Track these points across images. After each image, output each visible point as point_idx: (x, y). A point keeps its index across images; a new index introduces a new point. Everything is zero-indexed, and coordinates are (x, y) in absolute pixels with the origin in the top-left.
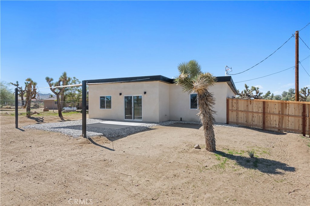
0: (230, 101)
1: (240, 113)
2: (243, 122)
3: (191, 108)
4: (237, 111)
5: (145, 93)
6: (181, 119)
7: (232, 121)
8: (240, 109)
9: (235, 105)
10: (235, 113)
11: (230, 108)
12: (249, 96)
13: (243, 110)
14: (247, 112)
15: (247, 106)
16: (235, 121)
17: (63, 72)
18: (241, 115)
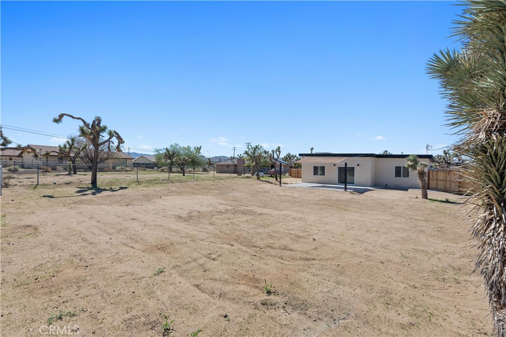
0: (431, 173)
1: (439, 181)
2: (441, 188)
3: (396, 176)
4: (437, 180)
5: (358, 165)
6: (386, 185)
7: (432, 187)
8: (439, 179)
9: (435, 176)
10: (435, 182)
11: (431, 177)
12: (449, 164)
13: (442, 179)
14: (445, 181)
15: (446, 176)
16: (435, 187)
17: (278, 146)
18: (440, 183)
